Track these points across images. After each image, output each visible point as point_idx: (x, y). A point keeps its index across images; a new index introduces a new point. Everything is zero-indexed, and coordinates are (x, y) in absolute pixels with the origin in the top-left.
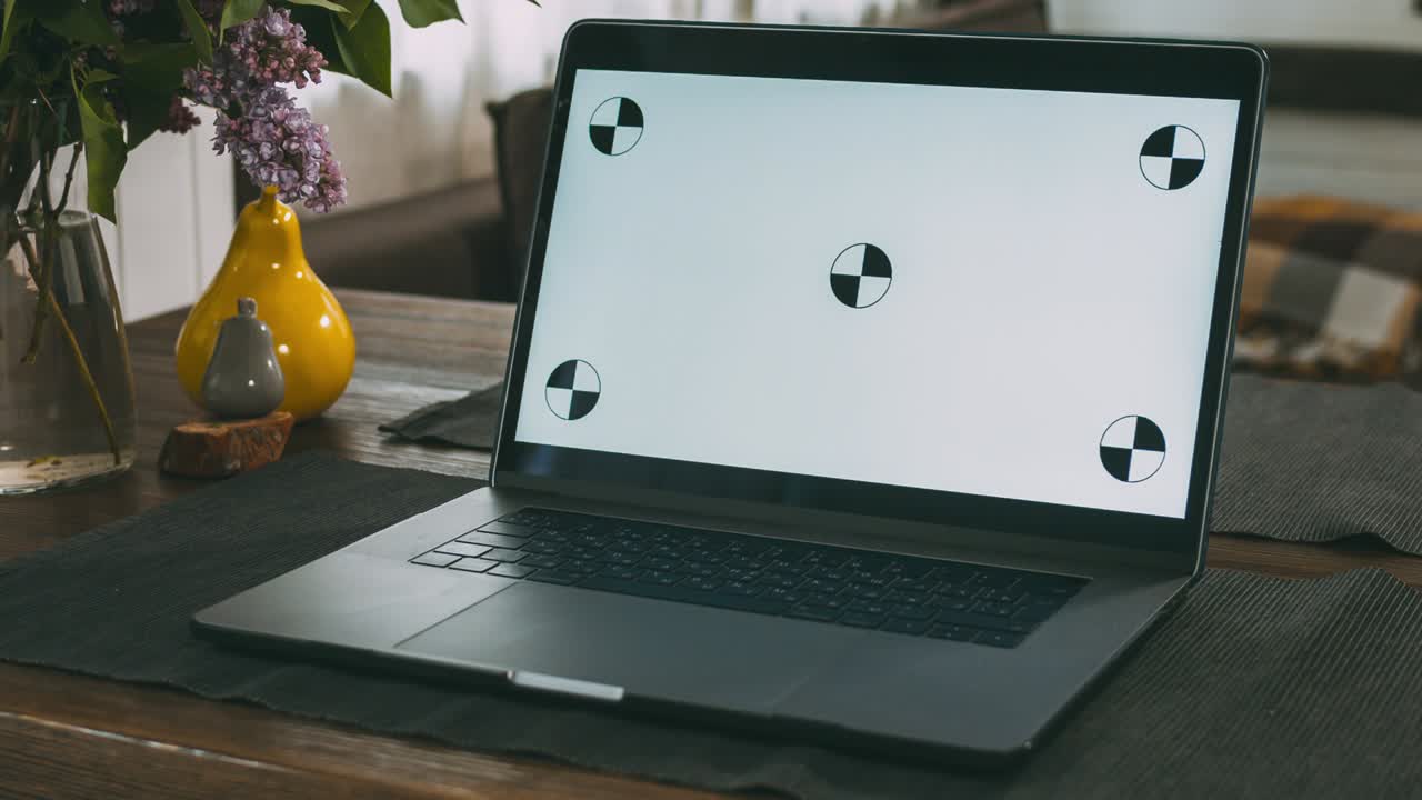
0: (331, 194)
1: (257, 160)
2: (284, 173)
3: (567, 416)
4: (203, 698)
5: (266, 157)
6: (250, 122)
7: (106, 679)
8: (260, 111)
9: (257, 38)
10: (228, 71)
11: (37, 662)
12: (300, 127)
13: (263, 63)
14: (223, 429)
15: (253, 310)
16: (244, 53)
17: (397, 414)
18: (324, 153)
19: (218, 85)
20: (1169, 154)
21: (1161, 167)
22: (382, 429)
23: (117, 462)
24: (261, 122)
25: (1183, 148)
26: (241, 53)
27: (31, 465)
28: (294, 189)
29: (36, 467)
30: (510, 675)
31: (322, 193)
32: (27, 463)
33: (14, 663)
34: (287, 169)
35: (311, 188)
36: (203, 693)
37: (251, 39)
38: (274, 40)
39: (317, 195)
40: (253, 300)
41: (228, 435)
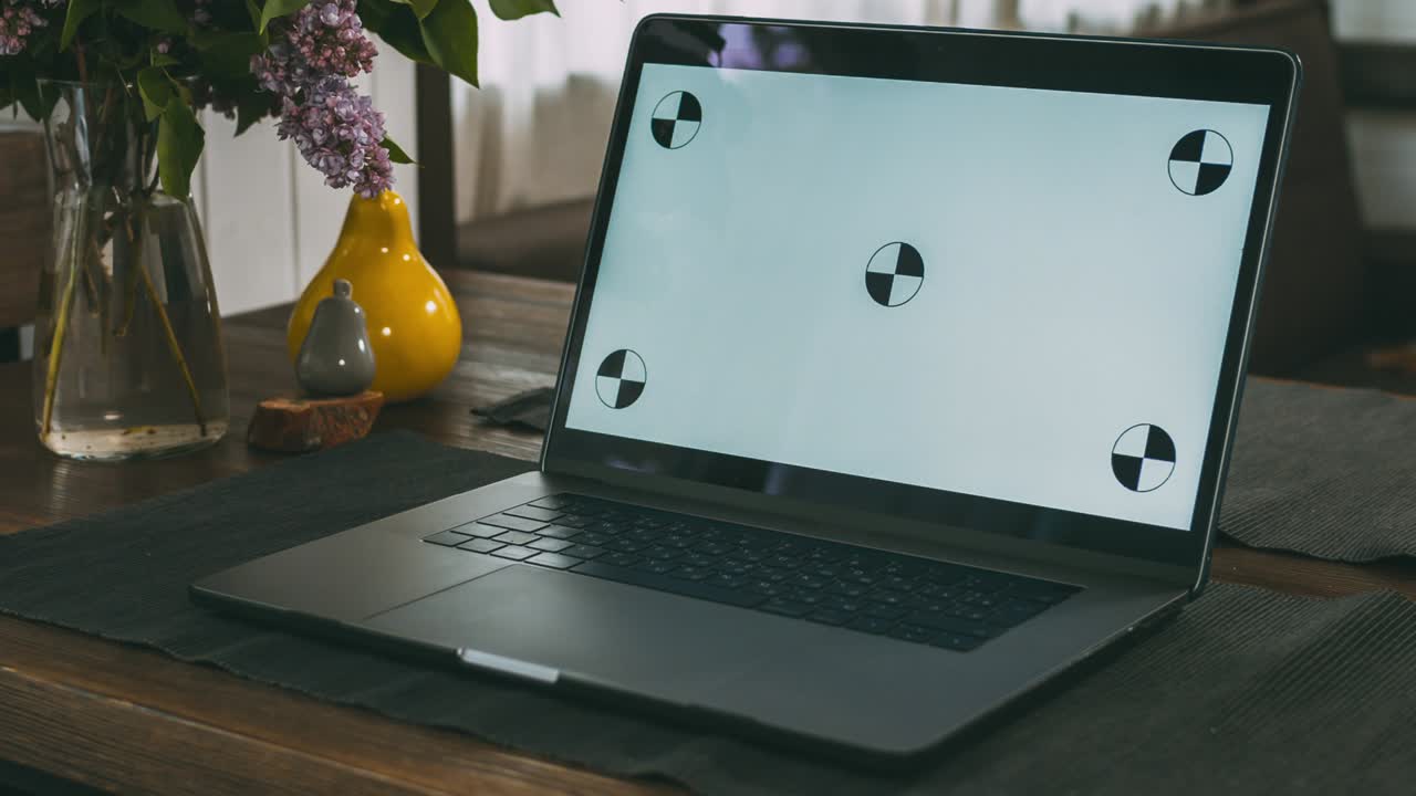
0: (376, 179)
1: (310, 146)
2: (331, 159)
3: (614, 405)
4: (175, 660)
5: (319, 143)
6: (309, 108)
7: (97, 637)
8: (319, 98)
9: (315, 27)
10: (291, 59)
11: (40, 618)
12: (348, 115)
13: (317, 51)
14: (307, 405)
15: (348, 293)
16: (302, 42)
17: (498, 397)
18: (372, 140)
19: (281, 73)
20: (1197, 158)
21: (1189, 172)
22: (475, 412)
23: (204, 432)
24: (318, 109)
25: (1212, 154)
26: (299, 42)
27: (125, 434)
28: (340, 175)
29: (131, 436)
30: (460, 652)
31: (367, 179)
32: (123, 431)
33: (19, 618)
34: (334, 155)
35: (356, 174)
36: (178, 656)
37: (310, 28)
38: (329, 30)
39: (363, 180)
40: (348, 282)
41: (308, 413)
